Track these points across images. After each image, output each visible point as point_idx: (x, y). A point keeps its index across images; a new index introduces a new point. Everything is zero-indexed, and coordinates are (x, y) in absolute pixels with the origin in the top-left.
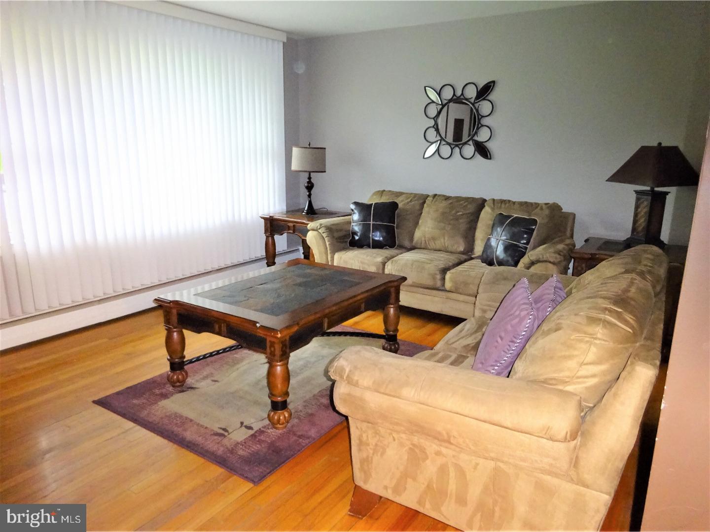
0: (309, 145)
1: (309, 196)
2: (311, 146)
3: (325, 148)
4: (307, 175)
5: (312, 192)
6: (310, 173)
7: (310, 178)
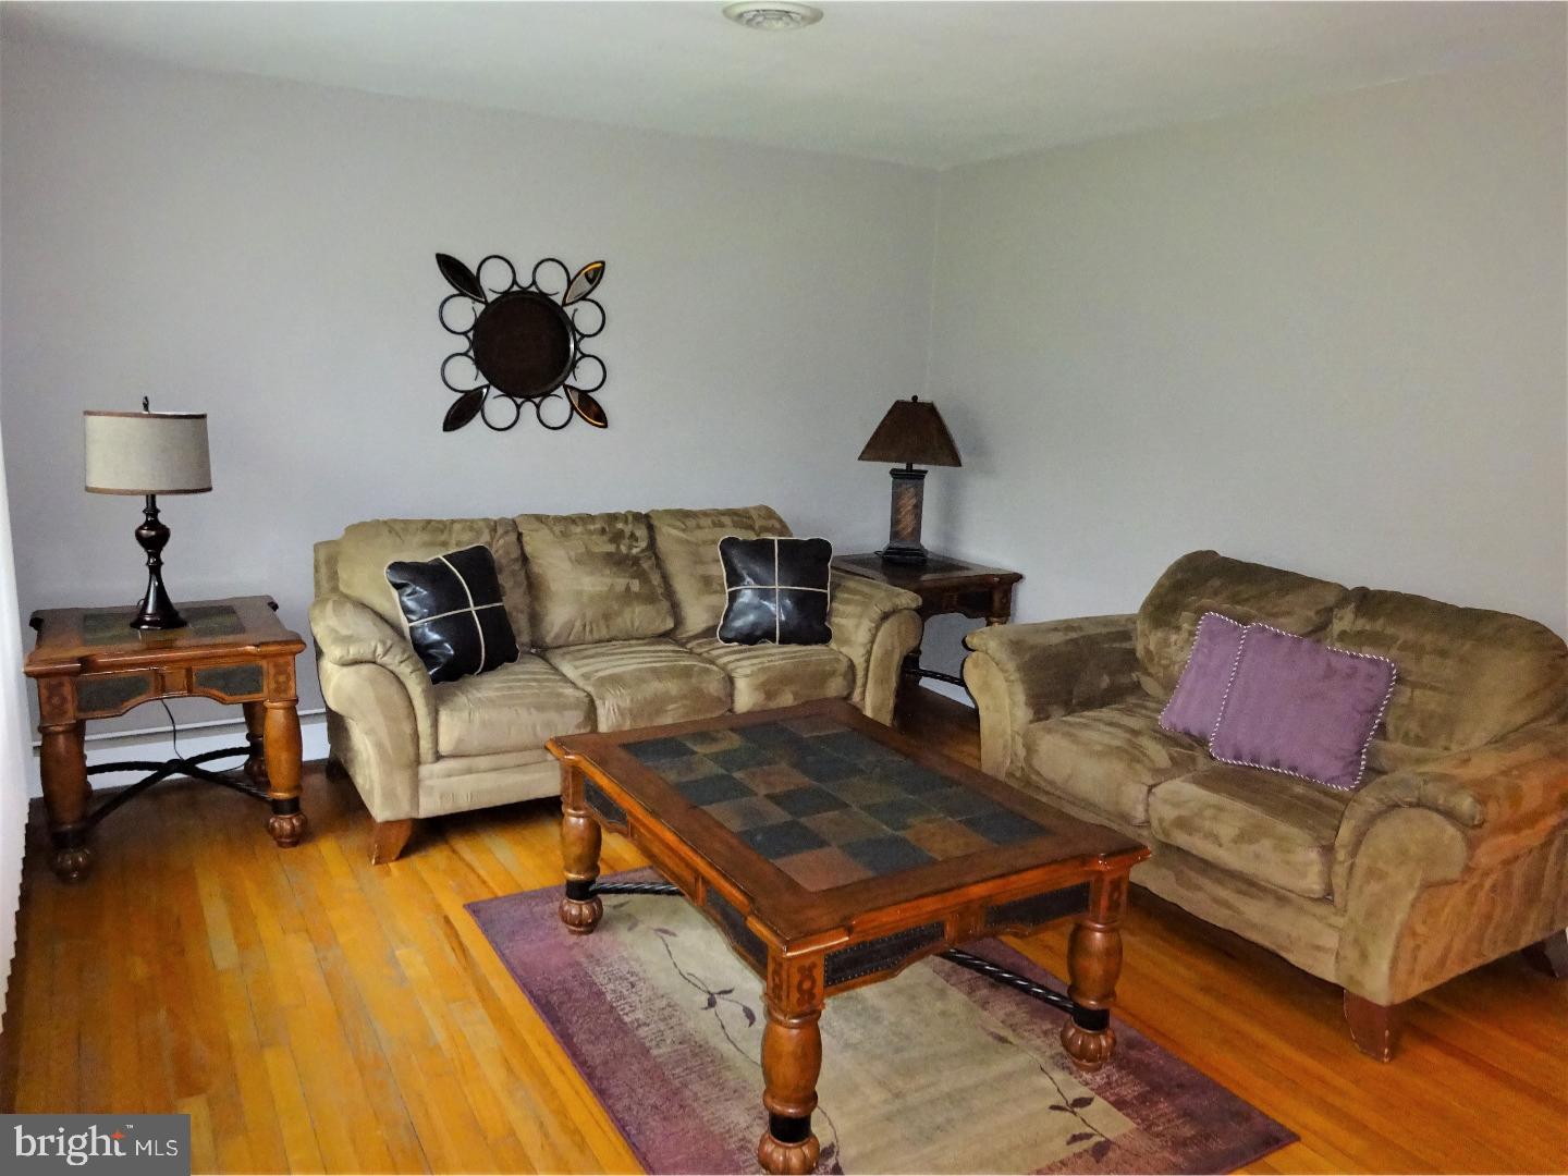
0: (146, 406)
1: (155, 570)
2: (153, 411)
3: (203, 417)
4: (142, 502)
5: (163, 556)
6: (151, 498)
7: (152, 511)
